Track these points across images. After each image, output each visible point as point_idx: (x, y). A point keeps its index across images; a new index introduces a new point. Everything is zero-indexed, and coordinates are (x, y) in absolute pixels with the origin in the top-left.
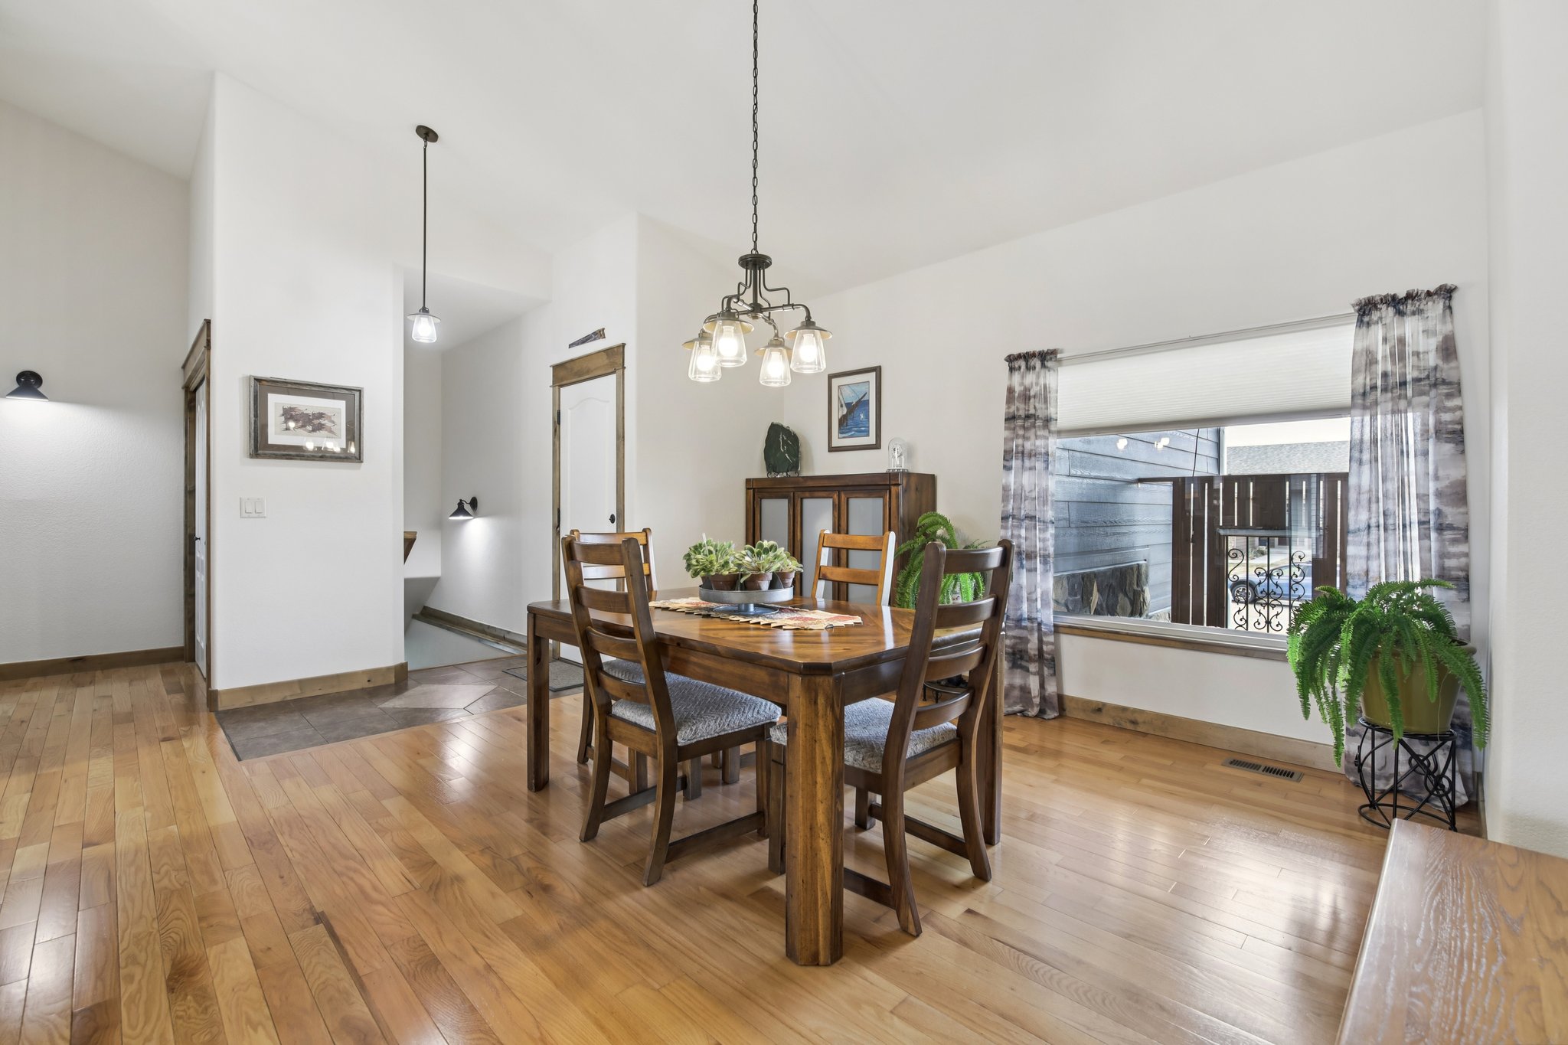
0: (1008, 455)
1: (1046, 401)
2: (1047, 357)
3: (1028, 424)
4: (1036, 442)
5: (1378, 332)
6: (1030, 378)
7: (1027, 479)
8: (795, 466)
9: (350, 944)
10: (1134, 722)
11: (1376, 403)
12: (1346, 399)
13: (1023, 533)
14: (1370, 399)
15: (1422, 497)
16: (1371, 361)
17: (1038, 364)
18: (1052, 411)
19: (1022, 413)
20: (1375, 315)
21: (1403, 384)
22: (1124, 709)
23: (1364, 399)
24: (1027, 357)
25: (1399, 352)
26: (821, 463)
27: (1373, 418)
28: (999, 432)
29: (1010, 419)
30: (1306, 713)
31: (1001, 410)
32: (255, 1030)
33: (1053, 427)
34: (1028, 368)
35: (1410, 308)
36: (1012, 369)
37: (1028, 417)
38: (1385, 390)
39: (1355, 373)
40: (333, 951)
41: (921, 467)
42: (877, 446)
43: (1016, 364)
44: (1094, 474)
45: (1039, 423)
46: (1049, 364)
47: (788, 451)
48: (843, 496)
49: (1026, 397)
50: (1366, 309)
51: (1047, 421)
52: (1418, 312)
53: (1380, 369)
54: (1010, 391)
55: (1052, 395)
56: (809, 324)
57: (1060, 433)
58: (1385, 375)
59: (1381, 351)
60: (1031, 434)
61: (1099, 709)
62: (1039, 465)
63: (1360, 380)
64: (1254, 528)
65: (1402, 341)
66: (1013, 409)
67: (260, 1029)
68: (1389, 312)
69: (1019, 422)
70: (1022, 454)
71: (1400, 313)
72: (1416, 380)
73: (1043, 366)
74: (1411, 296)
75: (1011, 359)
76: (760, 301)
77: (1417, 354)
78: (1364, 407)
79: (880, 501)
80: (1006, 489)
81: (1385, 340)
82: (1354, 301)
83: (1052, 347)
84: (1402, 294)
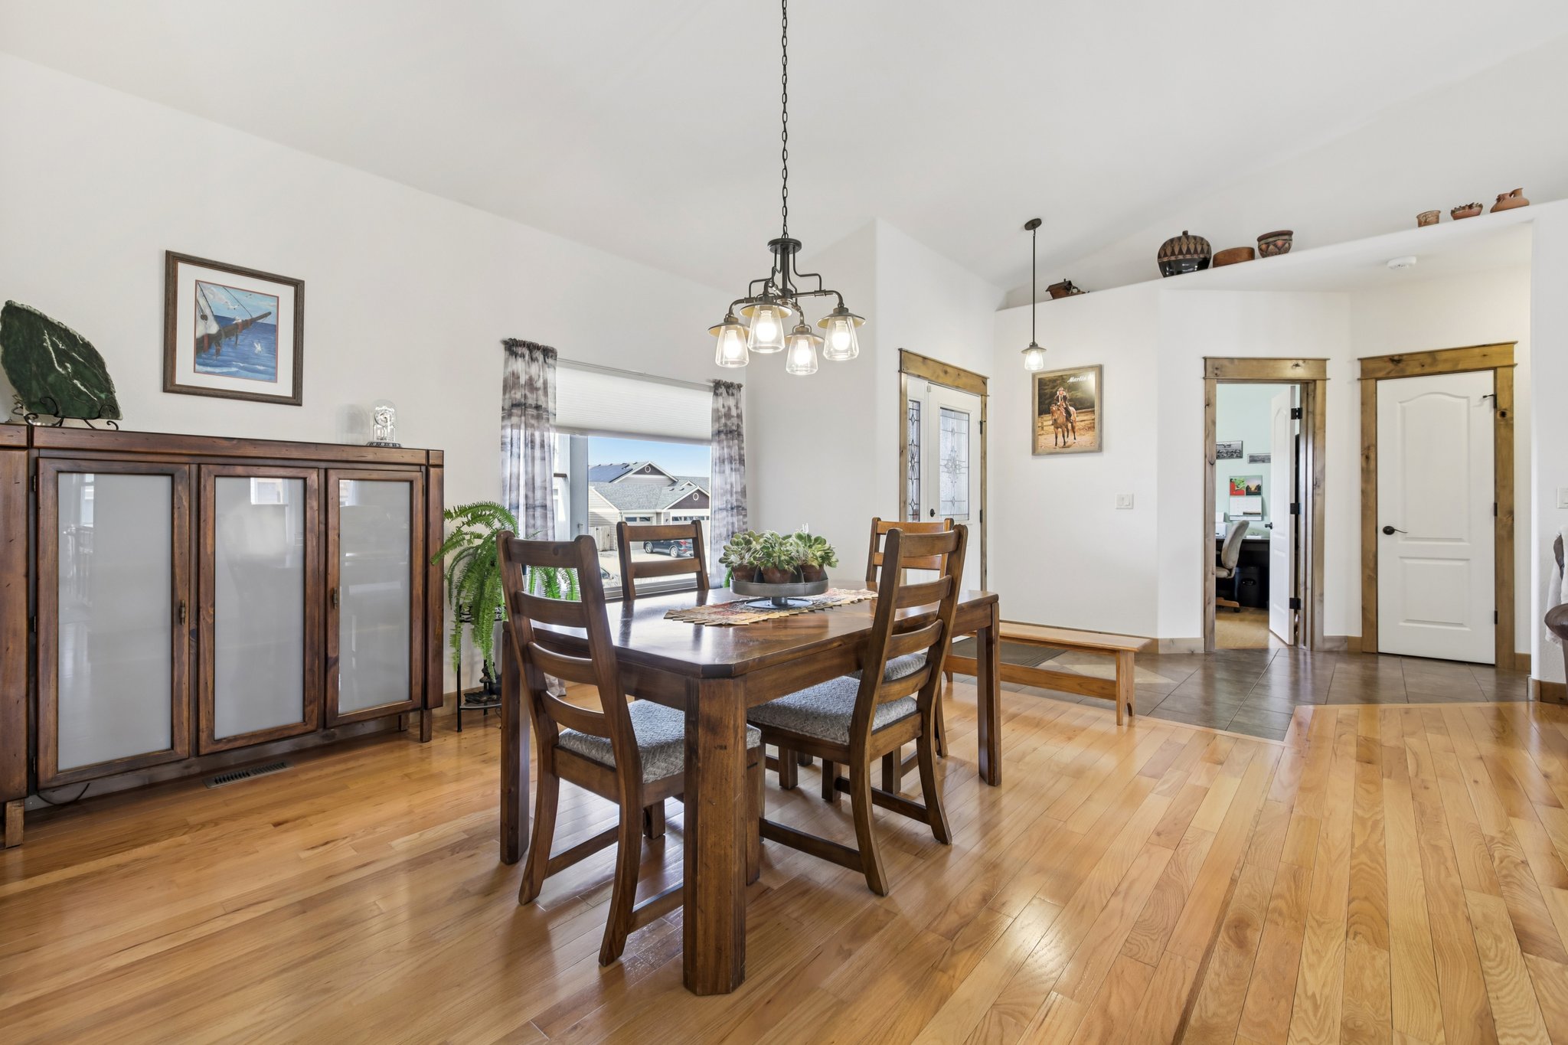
6: (534, 369)
9: (1179, 998)
16: (720, 416)
17: (540, 357)
19: (531, 402)
20: (720, 391)
32: (1314, 995)
34: (532, 359)
37: (536, 407)
39: (713, 421)
40: (1200, 1005)
43: (519, 351)
45: (545, 415)
46: (549, 360)
48: (332, 477)
49: (532, 386)
50: (717, 386)
52: (733, 394)
63: (716, 426)
67: (1310, 993)
72: (734, 431)
73: (545, 360)
76: (789, 286)
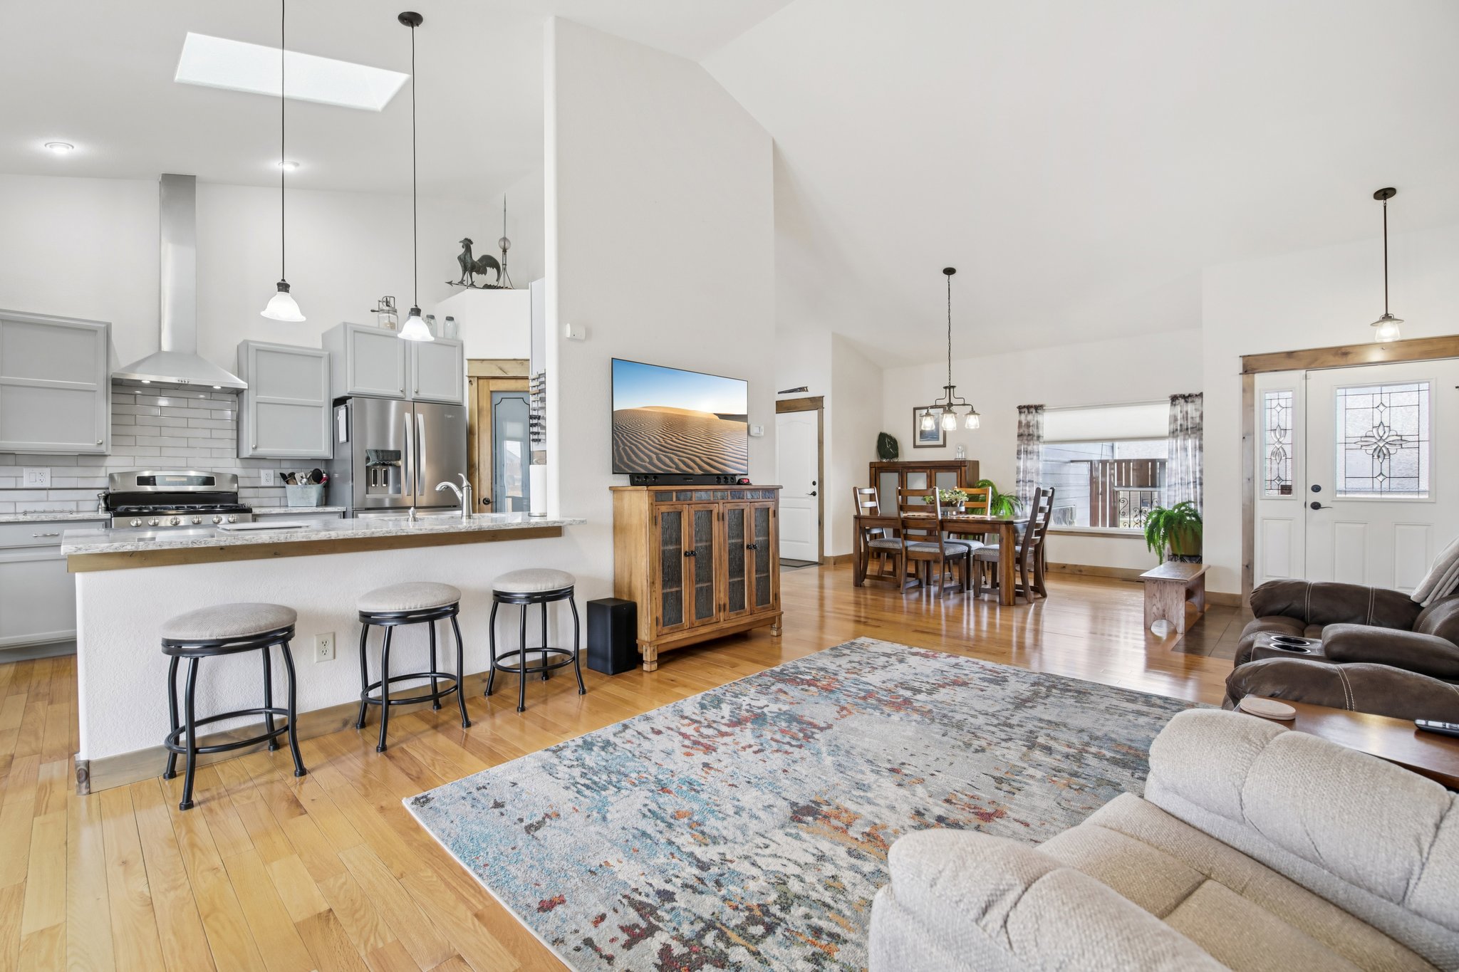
0: (1019, 452)
1: (1038, 428)
2: (1038, 408)
3: (1030, 438)
4: (1034, 447)
5: (1178, 408)
6: (1030, 417)
7: (1029, 464)
8: (897, 455)
10: (1080, 571)
11: (1178, 436)
12: (1167, 434)
13: (1027, 488)
14: (1176, 434)
15: (1194, 473)
16: (1176, 420)
17: (1034, 411)
18: (1041, 433)
19: (1026, 433)
20: (1177, 402)
21: (1187, 429)
22: (1076, 566)
23: (1173, 433)
24: (1028, 407)
25: (1186, 417)
26: (908, 454)
27: (1177, 442)
28: (1015, 441)
29: (1020, 435)
30: (1150, 550)
31: (1015, 431)
33: (1041, 440)
34: (1029, 412)
35: (1190, 400)
36: (1020, 412)
37: (1029, 435)
38: (1181, 431)
39: (1170, 424)
41: (971, 458)
42: (944, 445)
43: (1023, 410)
44: (1051, 459)
45: (1035, 438)
46: (1039, 411)
47: (891, 447)
48: (933, 472)
49: (1028, 425)
50: (1174, 399)
51: (1039, 437)
52: (1193, 402)
53: (1179, 423)
54: (1020, 423)
55: (1040, 426)
56: (973, 412)
57: (1044, 442)
58: (1181, 425)
59: (1179, 416)
60: (1031, 443)
61: (1064, 567)
62: (1035, 457)
63: (1172, 427)
64: (1133, 487)
65: (1187, 413)
66: (1021, 431)
68: (1182, 401)
69: (1025, 438)
70: (1026, 452)
71: (1186, 402)
72: (1192, 428)
73: (1036, 412)
74: (1190, 396)
75: (1020, 408)
77: (1192, 418)
78: (1173, 437)
79: (955, 474)
80: (1018, 468)
81: (1181, 412)
82: (1170, 395)
83: (1041, 403)
84: (1187, 395)
